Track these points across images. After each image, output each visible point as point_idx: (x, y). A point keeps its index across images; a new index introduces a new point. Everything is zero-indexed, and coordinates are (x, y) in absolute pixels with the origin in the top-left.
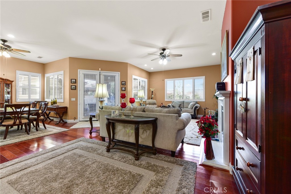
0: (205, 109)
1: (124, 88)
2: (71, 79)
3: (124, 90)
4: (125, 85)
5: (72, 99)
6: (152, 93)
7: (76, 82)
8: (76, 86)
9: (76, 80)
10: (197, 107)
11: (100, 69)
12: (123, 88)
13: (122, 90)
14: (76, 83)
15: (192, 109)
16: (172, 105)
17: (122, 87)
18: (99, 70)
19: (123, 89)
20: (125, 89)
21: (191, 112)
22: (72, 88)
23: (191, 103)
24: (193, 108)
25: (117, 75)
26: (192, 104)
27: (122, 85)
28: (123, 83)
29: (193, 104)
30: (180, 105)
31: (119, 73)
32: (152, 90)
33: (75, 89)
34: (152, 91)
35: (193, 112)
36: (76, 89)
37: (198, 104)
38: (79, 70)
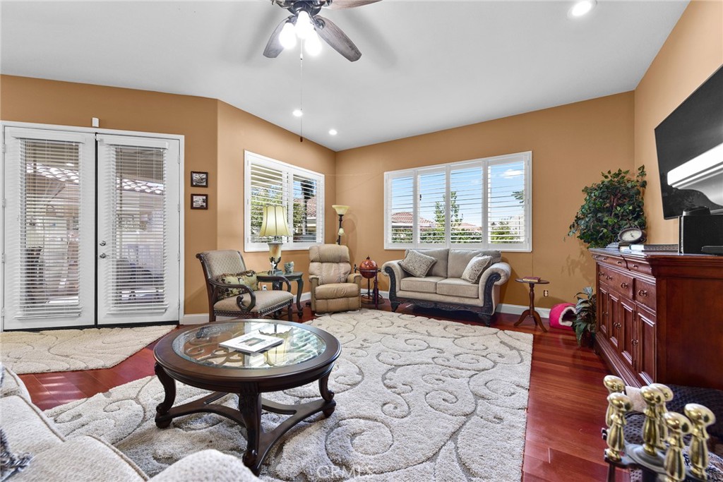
0: (532, 285)
1: (201, 198)
3: (201, 208)
4: (206, 186)
6: (341, 220)
10: (495, 276)
11: (96, 121)
12: (195, 198)
13: (192, 208)
15: (477, 282)
16: (402, 263)
17: (192, 195)
18: (91, 126)
19: (199, 201)
20: (206, 201)
21: (473, 294)
23: (475, 260)
24: (479, 277)
25: (173, 148)
26: (478, 262)
27: (192, 185)
28: (196, 177)
29: (480, 263)
30: (434, 264)
31: (182, 137)
32: (339, 212)
34: (341, 216)
35: (481, 297)
37: (504, 261)
38: (2, 124)
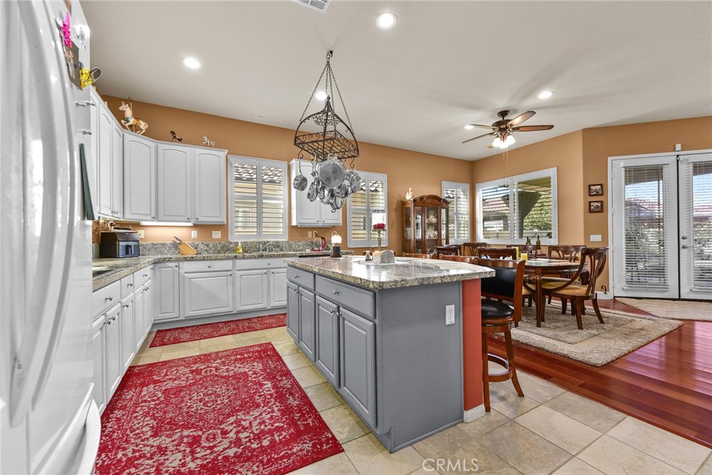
2: (590, 186)
5: (591, 236)
7: (602, 192)
8: (602, 202)
9: (601, 185)
11: (678, 147)
14: (602, 195)
18: (674, 150)
22: (592, 208)
33: (601, 209)
36: (602, 211)
38: (610, 159)
